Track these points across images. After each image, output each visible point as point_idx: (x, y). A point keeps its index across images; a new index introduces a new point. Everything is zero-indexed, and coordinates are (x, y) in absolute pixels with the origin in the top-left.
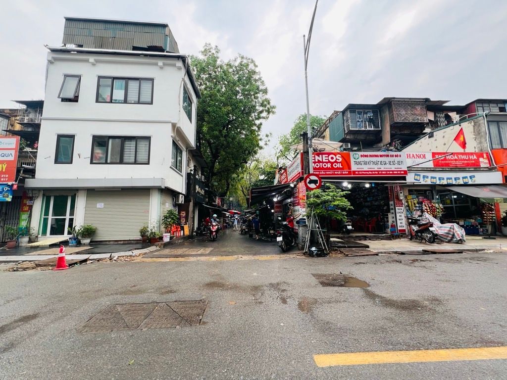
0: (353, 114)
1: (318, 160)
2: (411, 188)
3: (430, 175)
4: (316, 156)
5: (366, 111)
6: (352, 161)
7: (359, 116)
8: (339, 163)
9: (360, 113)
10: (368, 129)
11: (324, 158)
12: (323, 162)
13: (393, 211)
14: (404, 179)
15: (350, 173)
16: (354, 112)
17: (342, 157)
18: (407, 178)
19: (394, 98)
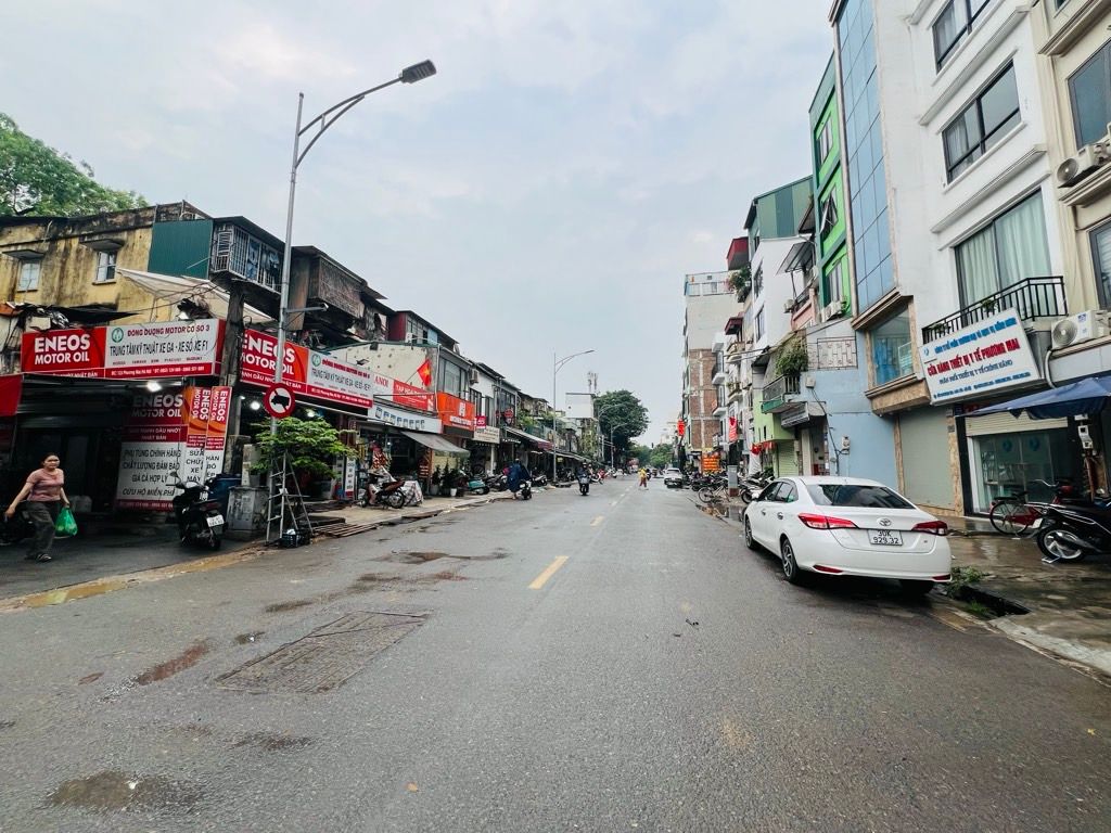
0: (242, 242)
1: (254, 348)
2: (365, 427)
3: (391, 411)
4: (251, 338)
5: (268, 248)
6: (310, 366)
7: (252, 250)
8: (290, 364)
9: (255, 247)
10: (264, 285)
11: (265, 348)
12: (262, 356)
13: (342, 462)
14: (365, 412)
15: (303, 388)
16: (244, 237)
17: (296, 355)
18: (369, 412)
19: (325, 255)
